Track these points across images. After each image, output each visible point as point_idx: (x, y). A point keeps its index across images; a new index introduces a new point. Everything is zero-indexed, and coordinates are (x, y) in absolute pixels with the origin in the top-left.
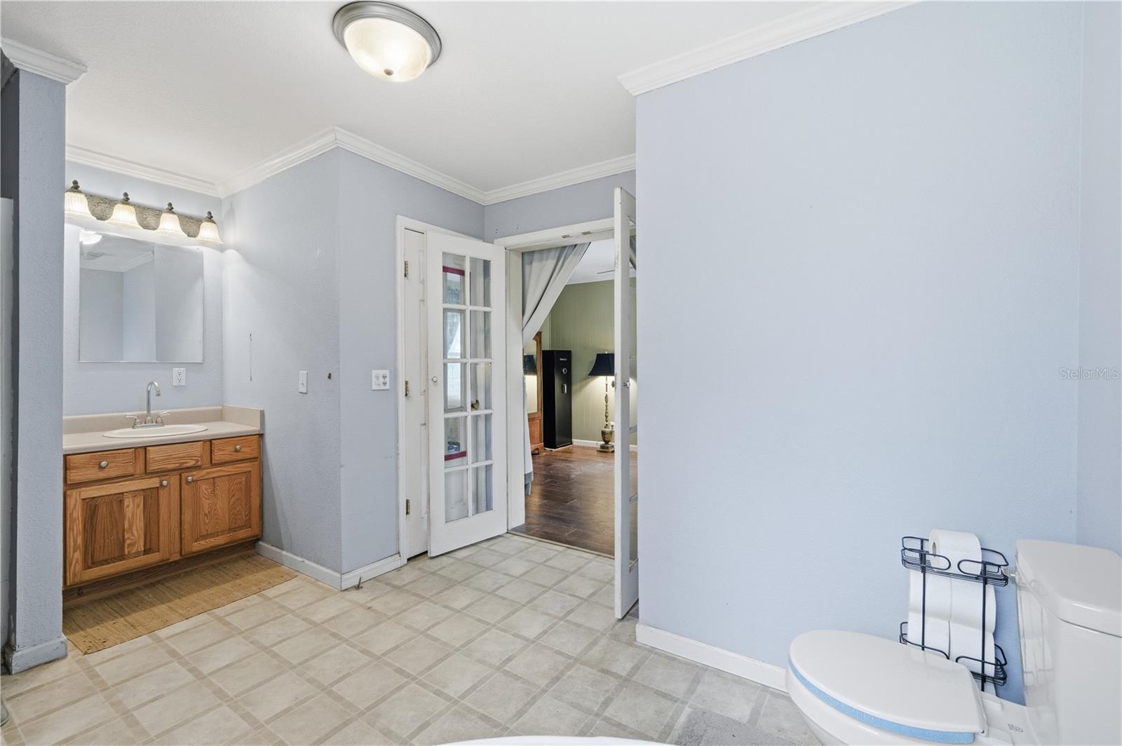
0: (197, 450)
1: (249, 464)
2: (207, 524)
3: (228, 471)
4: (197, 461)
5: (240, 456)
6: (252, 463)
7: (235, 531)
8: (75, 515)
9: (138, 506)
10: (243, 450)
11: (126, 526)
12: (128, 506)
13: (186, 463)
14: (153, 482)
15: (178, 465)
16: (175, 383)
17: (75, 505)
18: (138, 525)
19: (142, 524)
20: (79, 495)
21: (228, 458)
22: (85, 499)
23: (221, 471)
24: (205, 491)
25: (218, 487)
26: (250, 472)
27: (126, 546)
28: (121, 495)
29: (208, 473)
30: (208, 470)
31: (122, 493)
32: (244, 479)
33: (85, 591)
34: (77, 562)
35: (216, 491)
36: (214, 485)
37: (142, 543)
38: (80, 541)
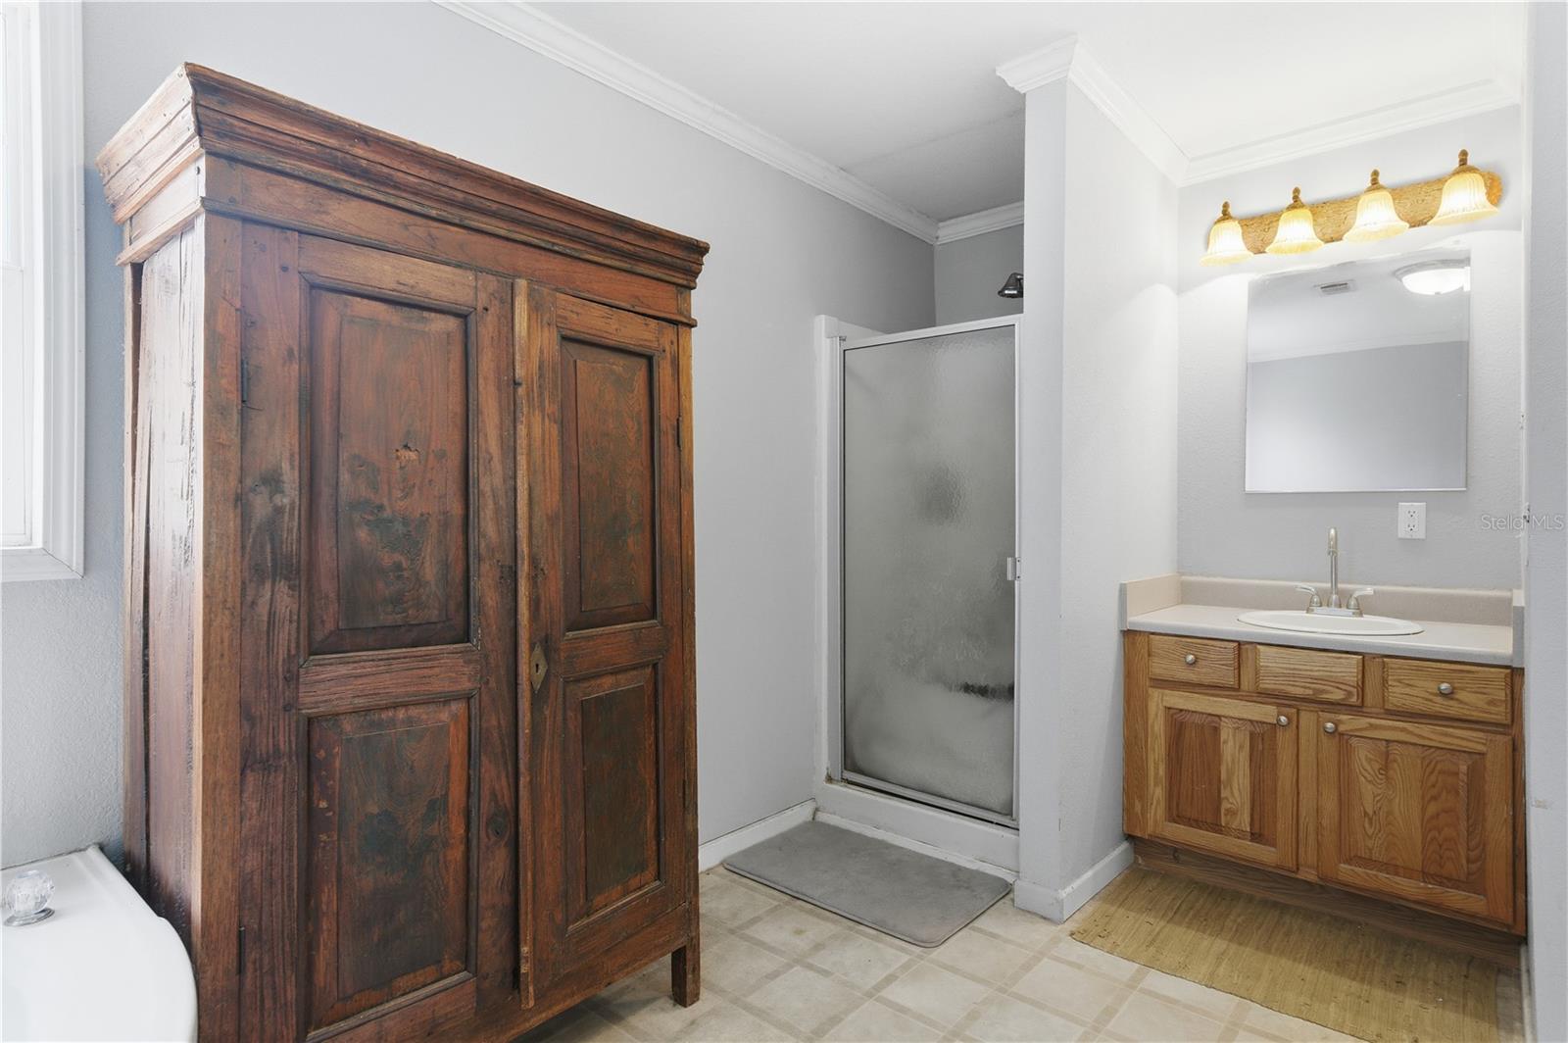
0: (1349, 669)
1: (1481, 735)
2: (1370, 837)
3: (1419, 736)
4: (1350, 694)
5: (1453, 709)
6: (1490, 736)
7: (1441, 884)
8: (1156, 728)
9: (1241, 747)
10: (1461, 695)
11: (1223, 776)
12: (1225, 742)
13: (1327, 692)
14: (1266, 713)
15: (1311, 692)
16: (1403, 532)
17: (1157, 715)
18: (1241, 781)
19: (1247, 782)
20: (1162, 700)
21: (1420, 706)
22: (1169, 708)
23: (1403, 730)
24: (1365, 763)
25: (1395, 765)
26: (1482, 754)
27: (1223, 811)
28: (1217, 719)
29: (1372, 727)
30: (1373, 721)
31: (1219, 716)
32: (1464, 768)
33: (1182, 857)
34: (1158, 802)
35: (1391, 772)
36: (1387, 759)
37: (1247, 818)
38: (1162, 772)
